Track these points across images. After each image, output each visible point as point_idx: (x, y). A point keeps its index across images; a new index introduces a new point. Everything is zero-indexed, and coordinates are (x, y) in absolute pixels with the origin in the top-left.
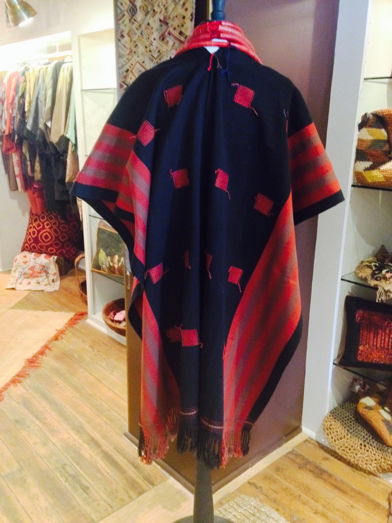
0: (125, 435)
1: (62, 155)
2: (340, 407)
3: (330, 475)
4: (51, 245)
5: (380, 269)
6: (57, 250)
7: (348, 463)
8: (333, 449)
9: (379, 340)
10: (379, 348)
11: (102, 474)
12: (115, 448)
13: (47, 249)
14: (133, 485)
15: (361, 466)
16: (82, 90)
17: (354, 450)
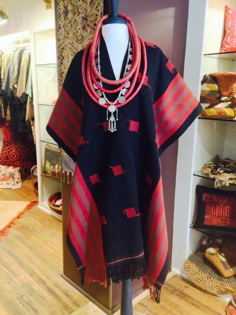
0: (61, 276)
1: (24, 105)
2: (195, 255)
3: (189, 297)
4: (16, 161)
5: (216, 168)
6: (20, 164)
7: (200, 289)
8: (191, 280)
9: (217, 211)
10: (217, 217)
11: (46, 301)
12: (55, 284)
13: (13, 163)
14: (66, 307)
15: (208, 291)
16: (36, 65)
17: (204, 280)
